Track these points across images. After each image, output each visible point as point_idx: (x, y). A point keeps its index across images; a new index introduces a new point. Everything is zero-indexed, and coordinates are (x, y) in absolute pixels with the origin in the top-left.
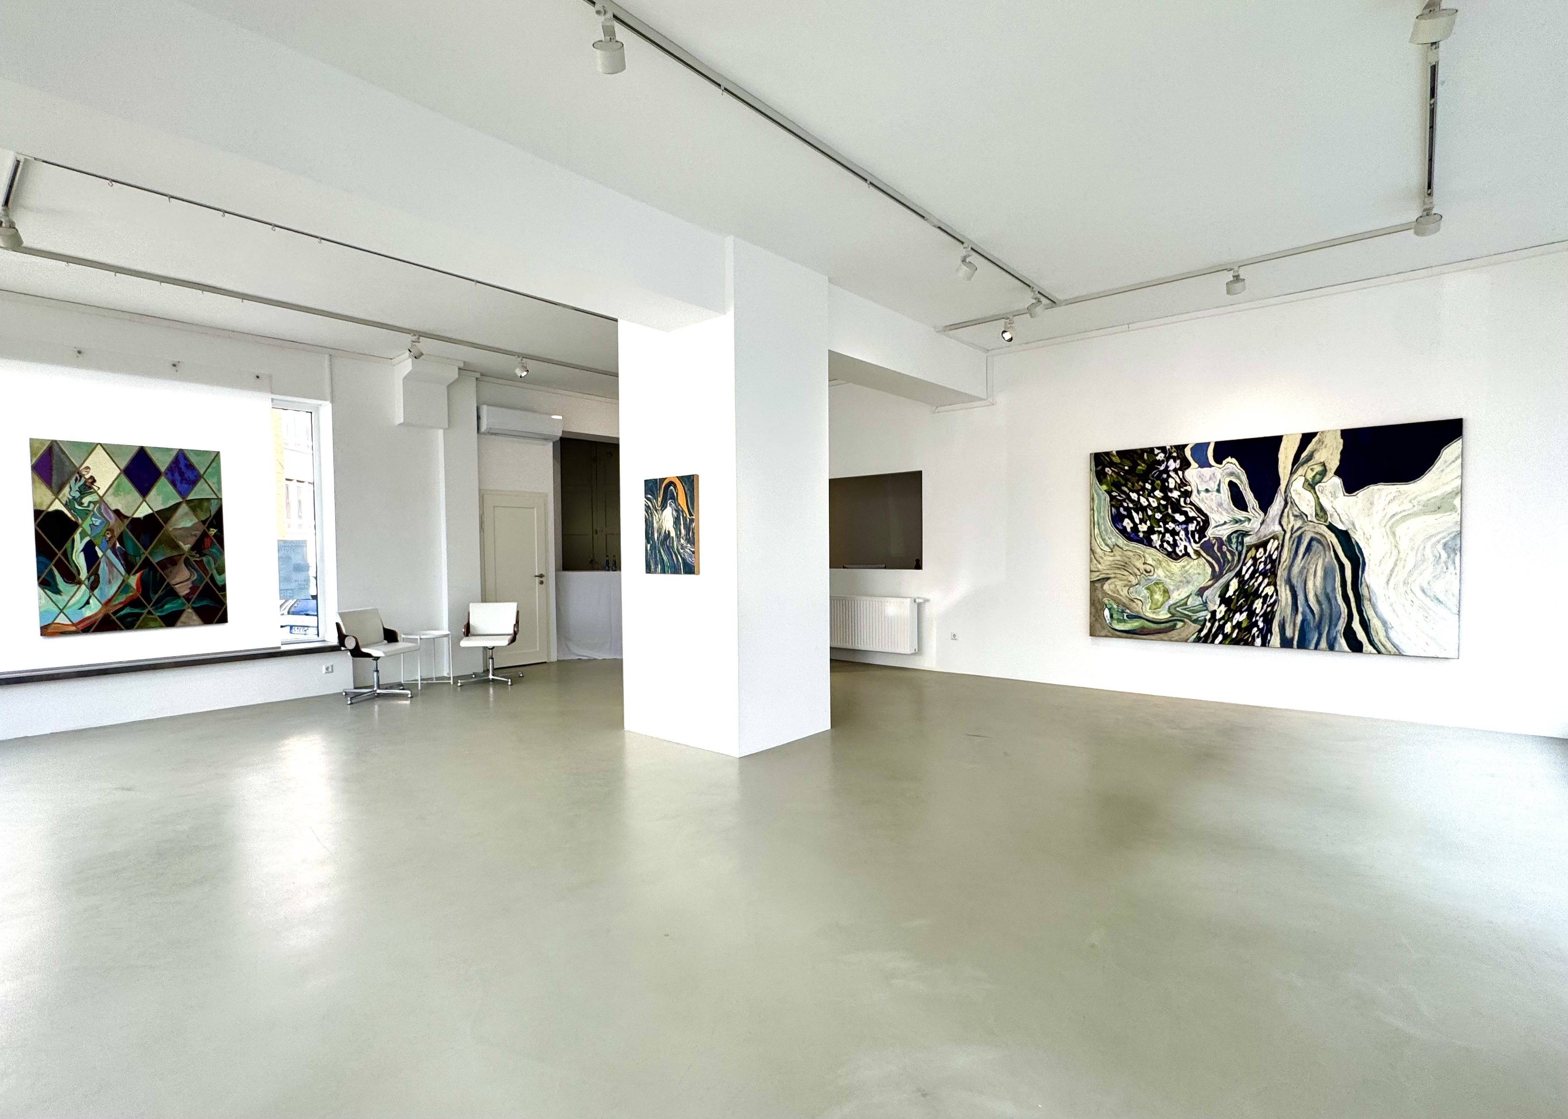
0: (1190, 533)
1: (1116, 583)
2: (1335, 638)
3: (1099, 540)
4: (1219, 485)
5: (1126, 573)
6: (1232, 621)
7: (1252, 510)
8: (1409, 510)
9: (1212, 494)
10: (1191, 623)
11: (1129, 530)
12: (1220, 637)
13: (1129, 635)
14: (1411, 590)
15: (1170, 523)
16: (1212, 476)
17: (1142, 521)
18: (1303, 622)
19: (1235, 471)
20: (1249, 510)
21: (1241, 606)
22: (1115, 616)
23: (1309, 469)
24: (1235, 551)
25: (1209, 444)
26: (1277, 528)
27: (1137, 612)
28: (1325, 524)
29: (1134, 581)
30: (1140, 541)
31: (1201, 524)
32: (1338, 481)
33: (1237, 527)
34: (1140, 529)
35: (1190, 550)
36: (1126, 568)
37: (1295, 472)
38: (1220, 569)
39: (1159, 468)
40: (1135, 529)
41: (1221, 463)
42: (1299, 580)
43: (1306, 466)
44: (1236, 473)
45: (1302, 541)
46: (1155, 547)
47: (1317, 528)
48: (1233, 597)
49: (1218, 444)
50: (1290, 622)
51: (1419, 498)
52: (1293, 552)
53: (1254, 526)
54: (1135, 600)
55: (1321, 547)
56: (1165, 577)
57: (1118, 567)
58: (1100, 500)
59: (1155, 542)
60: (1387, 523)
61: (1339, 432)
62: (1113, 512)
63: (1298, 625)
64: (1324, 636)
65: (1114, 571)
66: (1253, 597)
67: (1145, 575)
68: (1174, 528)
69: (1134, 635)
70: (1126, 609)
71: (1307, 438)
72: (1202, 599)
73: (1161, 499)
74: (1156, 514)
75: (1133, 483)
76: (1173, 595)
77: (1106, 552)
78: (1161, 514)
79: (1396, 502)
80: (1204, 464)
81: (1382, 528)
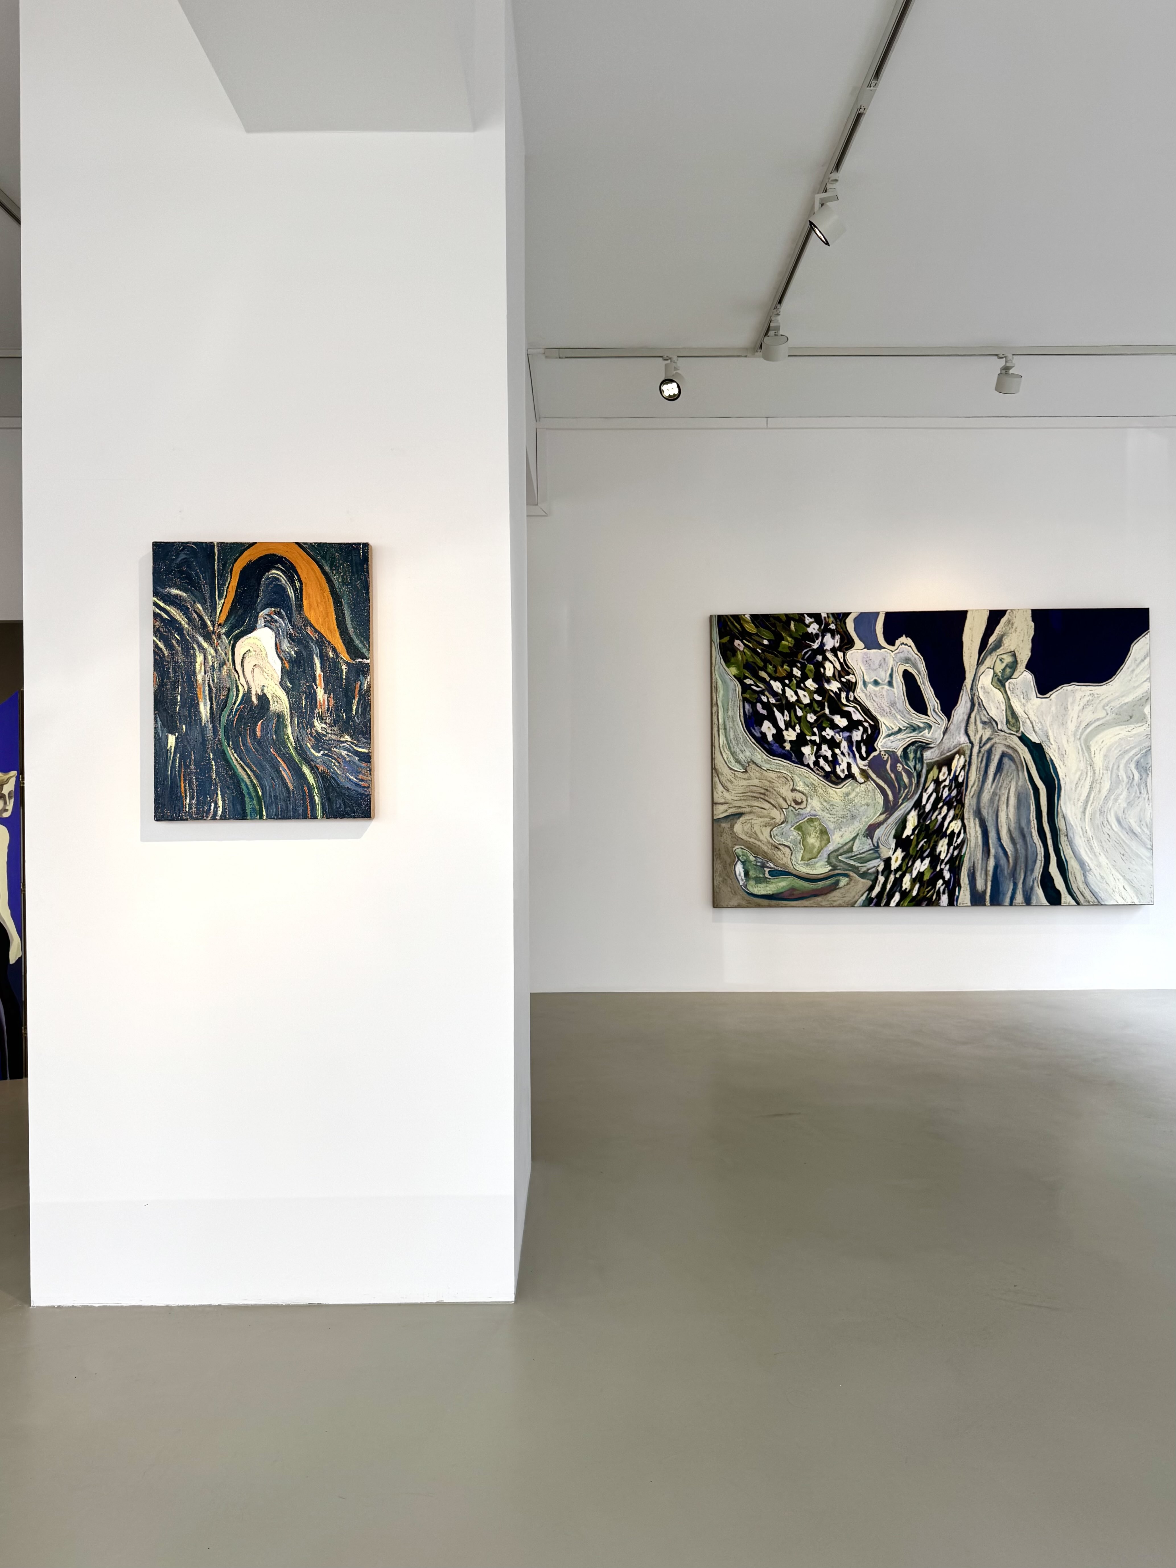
0: (855, 743)
1: (753, 822)
2: (1032, 888)
3: (727, 754)
4: (891, 676)
5: (766, 805)
6: (911, 872)
7: (933, 712)
8: (1103, 718)
9: (883, 688)
10: (860, 879)
11: (770, 738)
12: (897, 897)
13: (774, 902)
14: (1107, 821)
15: (828, 729)
16: (883, 660)
17: (789, 725)
18: (996, 867)
19: (910, 656)
20: (929, 713)
21: (922, 850)
22: (752, 873)
23: (998, 660)
24: (913, 771)
25: (878, 613)
26: (963, 739)
27: (783, 864)
28: (1017, 734)
29: (778, 816)
30: (786, 756)
31: (869, 732)
32: (1029, 677)
33: (915, 736)
34: (786, 738)
35: (855, 770)
36: (766, 798)
37: (983, 662)
38: (894, 797)
39: (811, 646)
40: (779, 737)
41: (893, 644)
42: (990, 811)
43: (994, 655)
44: (913, 659)
45: (992, 757)
46: (808, 766)
47: (1008, 740)
48: (912, 837)
49: (888, 615)
50: (982, 869)
51: (1113, 704)
52: (982, 773)
53: (936, 736)
54: (780, 847)
55: (1013, 767)
56: (823, 810)
57: (754, 797)
58: (726, 689)
59: (807, 757)
60: (1082, 734)
61: (1030, 612)
62: (747, 711)
63: (991, 873)
64: (1020, 886)
65: (750, 803)
66: (937, 836)
67: (794, 808)
68: (832, 736)
69: (780, 902)
70: (767, 862)
71: (995, 617)
72: (872, 841)
73: (815, 692)
74: (808, 714)
75: (775, 667)
76: (834, 837)
77: (736, 772)
78: (815, 715)
79: (1090, 708)
80: (871, 644)
81: (1078, 742)
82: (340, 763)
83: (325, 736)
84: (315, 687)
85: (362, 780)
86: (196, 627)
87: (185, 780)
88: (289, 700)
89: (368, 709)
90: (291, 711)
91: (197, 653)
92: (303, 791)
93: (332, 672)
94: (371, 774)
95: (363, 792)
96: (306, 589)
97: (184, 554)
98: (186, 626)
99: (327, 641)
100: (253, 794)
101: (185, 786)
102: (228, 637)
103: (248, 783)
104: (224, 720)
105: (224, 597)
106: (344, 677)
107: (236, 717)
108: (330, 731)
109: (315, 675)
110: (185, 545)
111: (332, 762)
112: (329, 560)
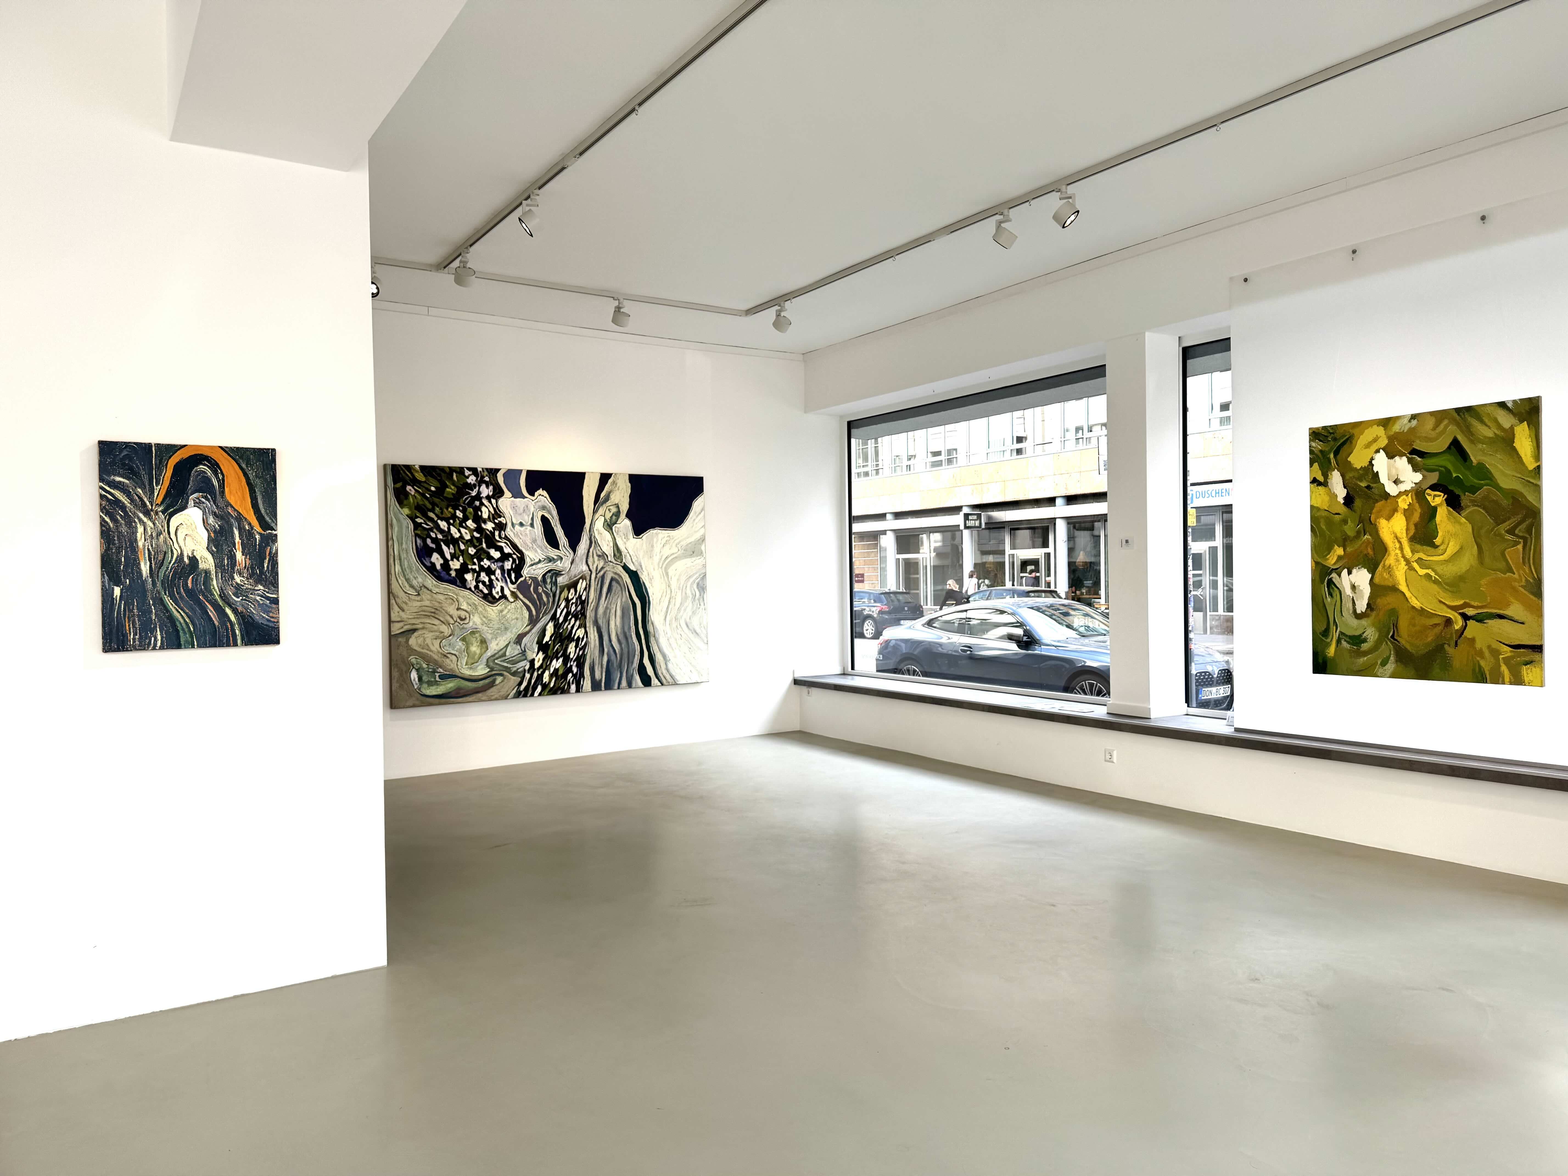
0: (506, 571)
1: (426, 636)
2: (632, 675)
3: (402, 580)
4: (532, 519)
5: (436, 622)
6: (549, 669)
7: (563, 547)
8: (676, 553)
9: (526, 529)
10: (512, 677)
11: (438, 567)
12: (539, 689)
13: (443, 700)
14: (680, 625)
15: (485, 560)
16: (526, 507)
17: (454, 556)
18: (608, 662)
19: (546, 505)
20: (560, 548)
21: (557, 652)
22: (425, 678)
23: (607, 509)
24: (550, 592)
25: (521, 471)
26: (585, 568)
27: (451, 669)
28: (621, 564)
29: (446, 630)
30: (452, 582)
31: (517, 562)
32: (627, 523)
33: (551, 566)
34: (452, 566)
35: (507, 592)
36: (437, 616)
37: (597, 511)
38: (536, 612)
39: (470, 493)
40: (446, 566)
41: (534, 496)
42: (604, 620)
43: (605, 506)
44: (548, 507)
45: (605, 581)
46: (470, 589)
47: (615, 569)
48: (550, 643)
49: (530, 473)
50: (599, 664)
51: (682, 543)
52: (598, 593)
53: (566, 565)
54: (448, 655)
55: (619, 588)
56: (482, 625)
57: (426, 615)
58: (400, 527)
59: (469, 582)
60: (663, 564)
61: (628, 476)
62: (418, 544)
63: (605, 666)
64: (624, 674)
65: (423, 620)
66: (568, 641)
67: (460, 623)
68: (489, 566)
69: (449, 700)
70: (438, 668)
71: (605, 478)
72: (521, 647)
73: (474, 530)
74: (470, 548)
75: (441, 509)
76: (491, 645)
77: (410, 596)
78: (475, 548)
79: (668, 546)
80: (517, 494)
81: (660, 569)
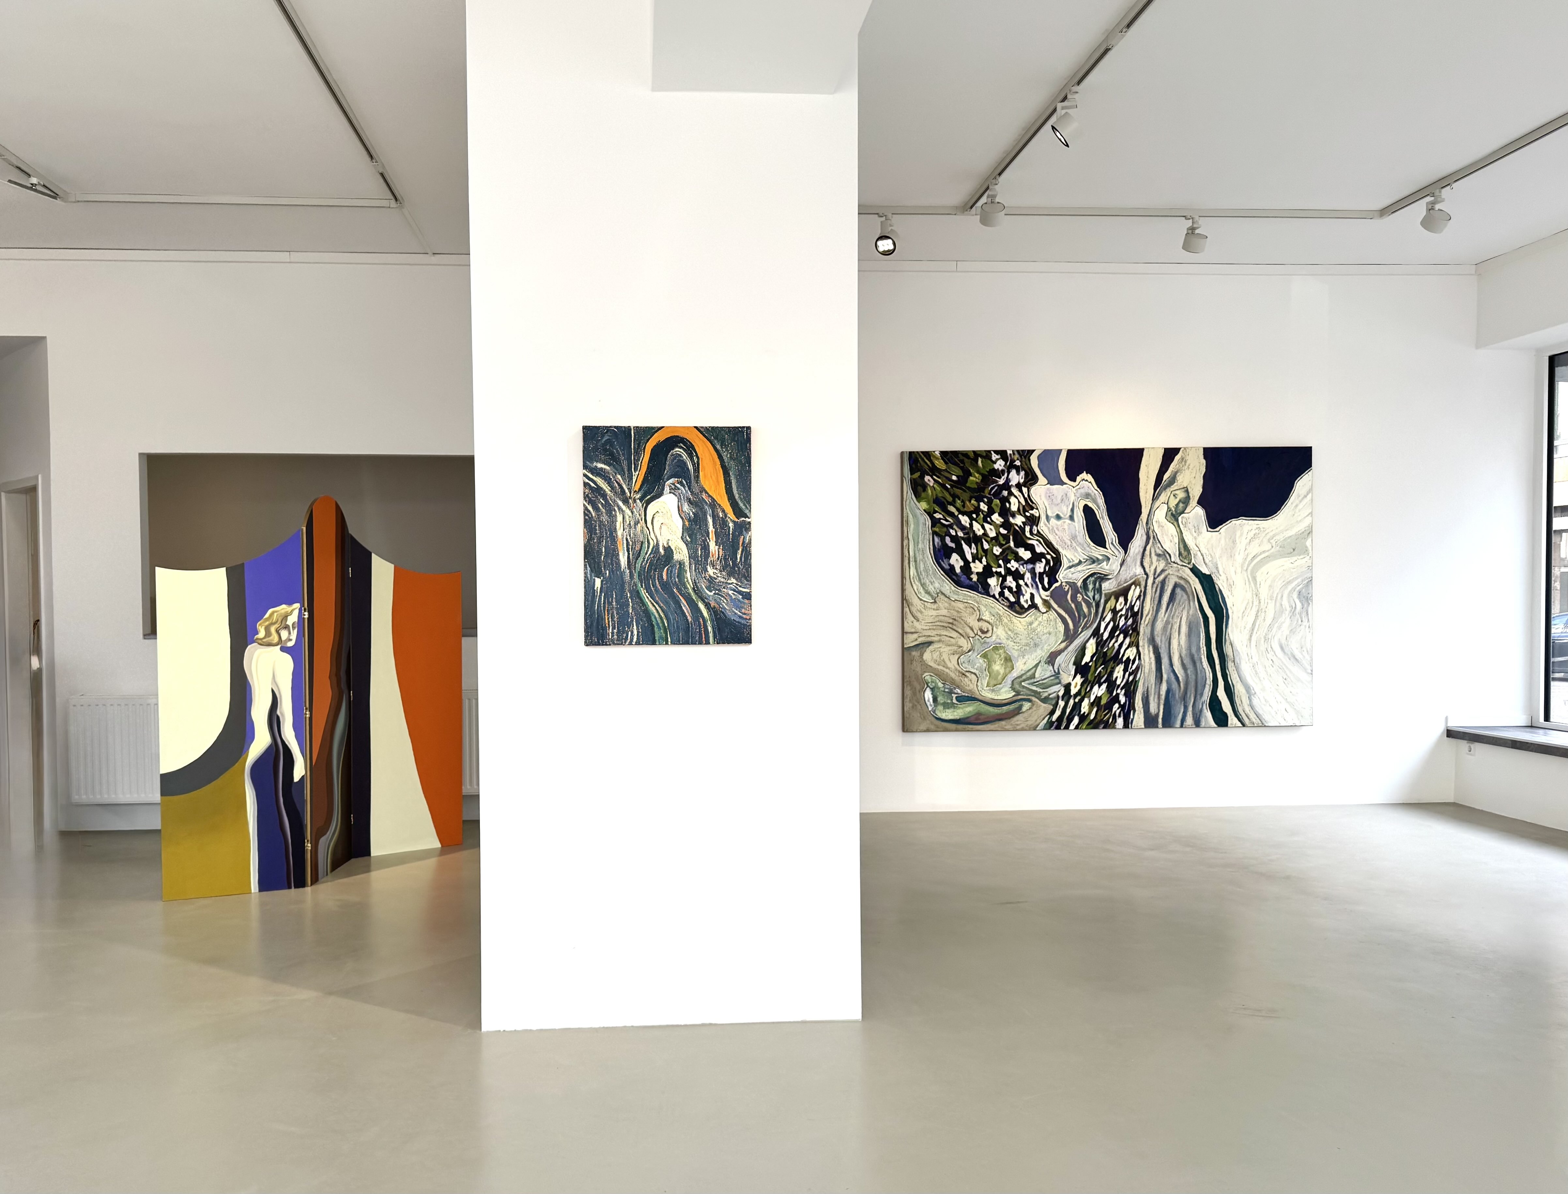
0: (1038, 575)
1: (942, 650)
2: (1201, 711)
3: (917, 585)
4: (1072, 510)
5: (954, 634)
6: (1089, 697)
7: (1111, 545)
8: (1268, 551)
9: (1065, 522)
10: (1042, 704)
11: (958, 570)
12: (1076, 720)
13: (960, 727)
14: (1271, 647)
15: (1012, 562)
16: (1065, 495)
17: (976, 558)
18: (1168, 692)
19: (1090, 492)
20: (1107, 546)
21: (1100, 676)
22: (940, 699)
23: (1172, 495)
24: (1092, 601)
25: (1060, 451)
26: (1139, 570)
27: (970, 691)
28: (1189, 566)
29: (965, 644)
30: (973, 587)
31: (1052, 564)
32: (1200, 512)
33: (1094, 568)
34: (973, 569)
35: (1038, 601)
36: (954, 627)
37: (1158, 497)
38: (1074, 626)
39: (997, 482)
40: (966, 569)
41: (1075, 481)
42: (1163, 638)
43: (1168, 491)
44: (1093, 494)
45: (1166, 588)
46: (994, 596)
47: (1181, 572)
49: (1070, 453)
50: (1155, 694)
51: (1277, 538)
52: (1156, 602)
53: (1114, 567)
54: (967, 674)
55: (1185, 597)
56: (1007, 639)
57: (943, 626)
58: (917, 524)
59: (993, 588)
60: (1248, 566)
61: (1202, 451)
62: (936, 544)
63: (1163, 697)
64: (1190, 708)
65: (939, 632)
66: (1114, 663)
67: (981, 637)
68: (1017, 568)
69: (966, 726)
70: (955, 689)
71: (1170, 454)
72: (1053, 668)
73: (1001, 526)
74: (994, 547)
75: (963, 501)
76: (1017, 664)
77: (926, 603)
78: (1000, 548)
79: (1257, 541)
80: (1054, 480)
81: (1245, 573)
82: (727, 600)
83: (716, 579)
84: (708, 541)
85: (745, 614)
86: (616, 494)
87: (608, 614)
88: (688, 551)
89: (749, 558)
90: (689, 559)
91: (618, 514)
92: (699, 622)
93: (722, 528)
94: (751, 609)
95: (745, 623)
96: (702, 463)
97: (608, 435)
98: (609, 493)
99: (718, 504)
100: (661, 625)
101: (608, 619)
102: (641, 501)
103: (657, 616)
104: (638, 566)
105: (639, 470)
106: (731, 532)
107: (648, 564)
108: (720, 576)
109: (708, 531)
110: (608, 429)
111: (721, 599)
112: (720, 440)
